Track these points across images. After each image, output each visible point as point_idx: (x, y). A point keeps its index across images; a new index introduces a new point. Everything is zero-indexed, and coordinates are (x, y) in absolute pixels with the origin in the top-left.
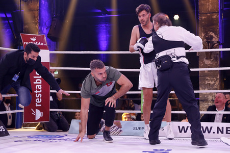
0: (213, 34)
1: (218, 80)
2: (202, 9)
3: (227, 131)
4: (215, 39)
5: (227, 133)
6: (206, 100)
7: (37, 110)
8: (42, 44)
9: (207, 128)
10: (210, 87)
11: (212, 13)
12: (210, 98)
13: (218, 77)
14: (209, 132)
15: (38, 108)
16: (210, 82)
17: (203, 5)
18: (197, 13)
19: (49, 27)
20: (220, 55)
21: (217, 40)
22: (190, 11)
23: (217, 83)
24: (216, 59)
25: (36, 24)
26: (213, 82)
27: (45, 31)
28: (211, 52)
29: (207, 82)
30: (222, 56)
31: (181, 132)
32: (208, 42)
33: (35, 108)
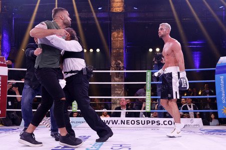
0: (120, 62)
2: (113, 46)
3: (127, 122)
4: (122, 65)
5: (127, 124)
6: (115, 103)
9: (115, 121)
10: (118, 95)
11: (120, 48)
12: (118, 102)
13: (123, 89)
14: (116, 124)
16: (118, 92)
17: (114, 43)
18: (110, 48)
21: (123, 65)
22: (106, 47)
23: (123, 92)
24: (122, 77)
26: (120, 92)
28: (119, 73)
29: (116, 92)
30: (125, 76)
32: (117, 67)
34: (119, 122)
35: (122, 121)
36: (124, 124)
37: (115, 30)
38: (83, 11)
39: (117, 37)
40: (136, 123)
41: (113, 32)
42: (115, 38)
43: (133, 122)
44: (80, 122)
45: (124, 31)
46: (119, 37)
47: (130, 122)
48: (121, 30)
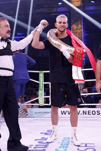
5: (88, 114)
14: (79, 114)
30: (85, 64)
31: (62, 114)
34: (81, 112)
35: (84, 111)
36: (86, 114)
37: (74, 23)
38: (45, 6)
39: (76, 29)
40: (96, 113)
41: (72, 25)
42: (75, 30)
43: (94, 113)
44: (46, 113)
45: (82, 23)
46: (78, 30)
47: (91, 112)
48: (80, 23)
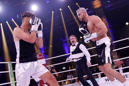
0: (109, 37)
1: (117, 55)
3: (126, 76)
7: (45, 84)
8: (41, 57)
13: (116, 54)
15: (45, 83)
19: (44, 50)
20: (114, 45)
23: (117, 56)
25: (39, 50)
26: (115, 56)
27: (43, 52)
30: (115, 45)
31: (106, 81)
33: (44, 84)
45: (105, 17)
48: (103, 17)
